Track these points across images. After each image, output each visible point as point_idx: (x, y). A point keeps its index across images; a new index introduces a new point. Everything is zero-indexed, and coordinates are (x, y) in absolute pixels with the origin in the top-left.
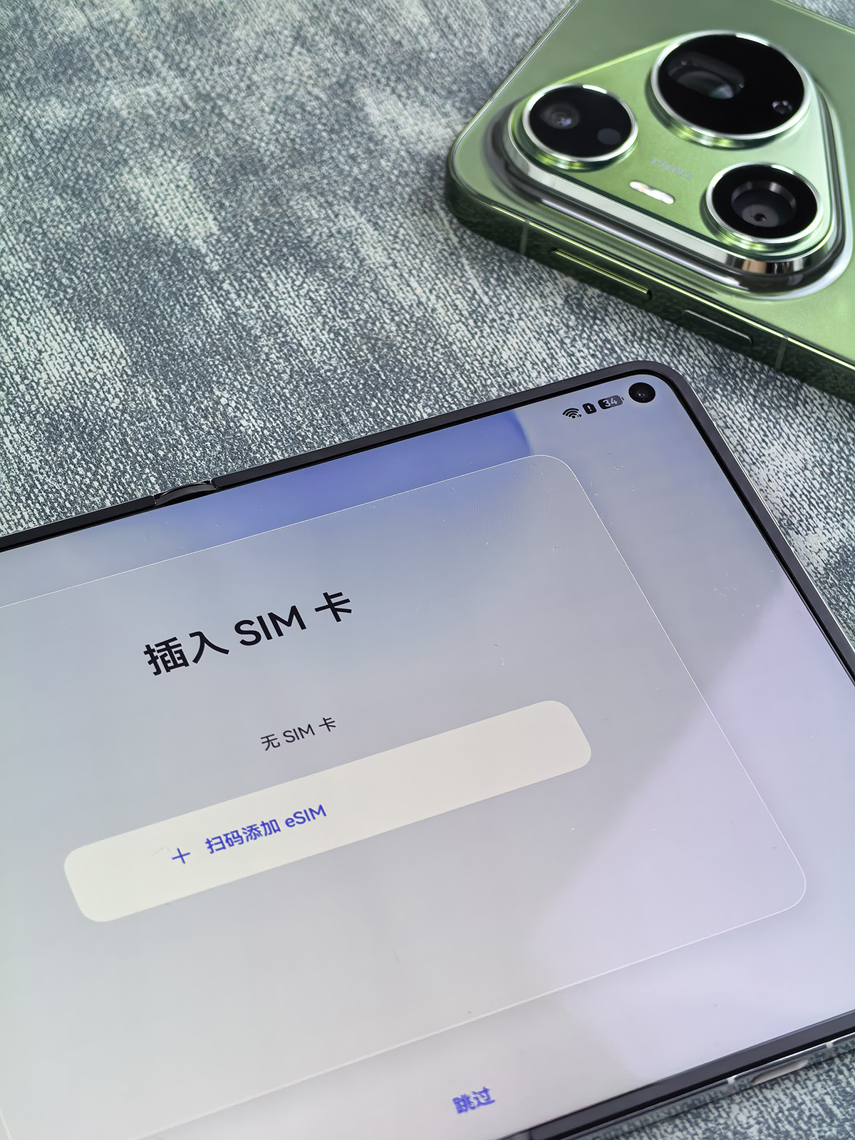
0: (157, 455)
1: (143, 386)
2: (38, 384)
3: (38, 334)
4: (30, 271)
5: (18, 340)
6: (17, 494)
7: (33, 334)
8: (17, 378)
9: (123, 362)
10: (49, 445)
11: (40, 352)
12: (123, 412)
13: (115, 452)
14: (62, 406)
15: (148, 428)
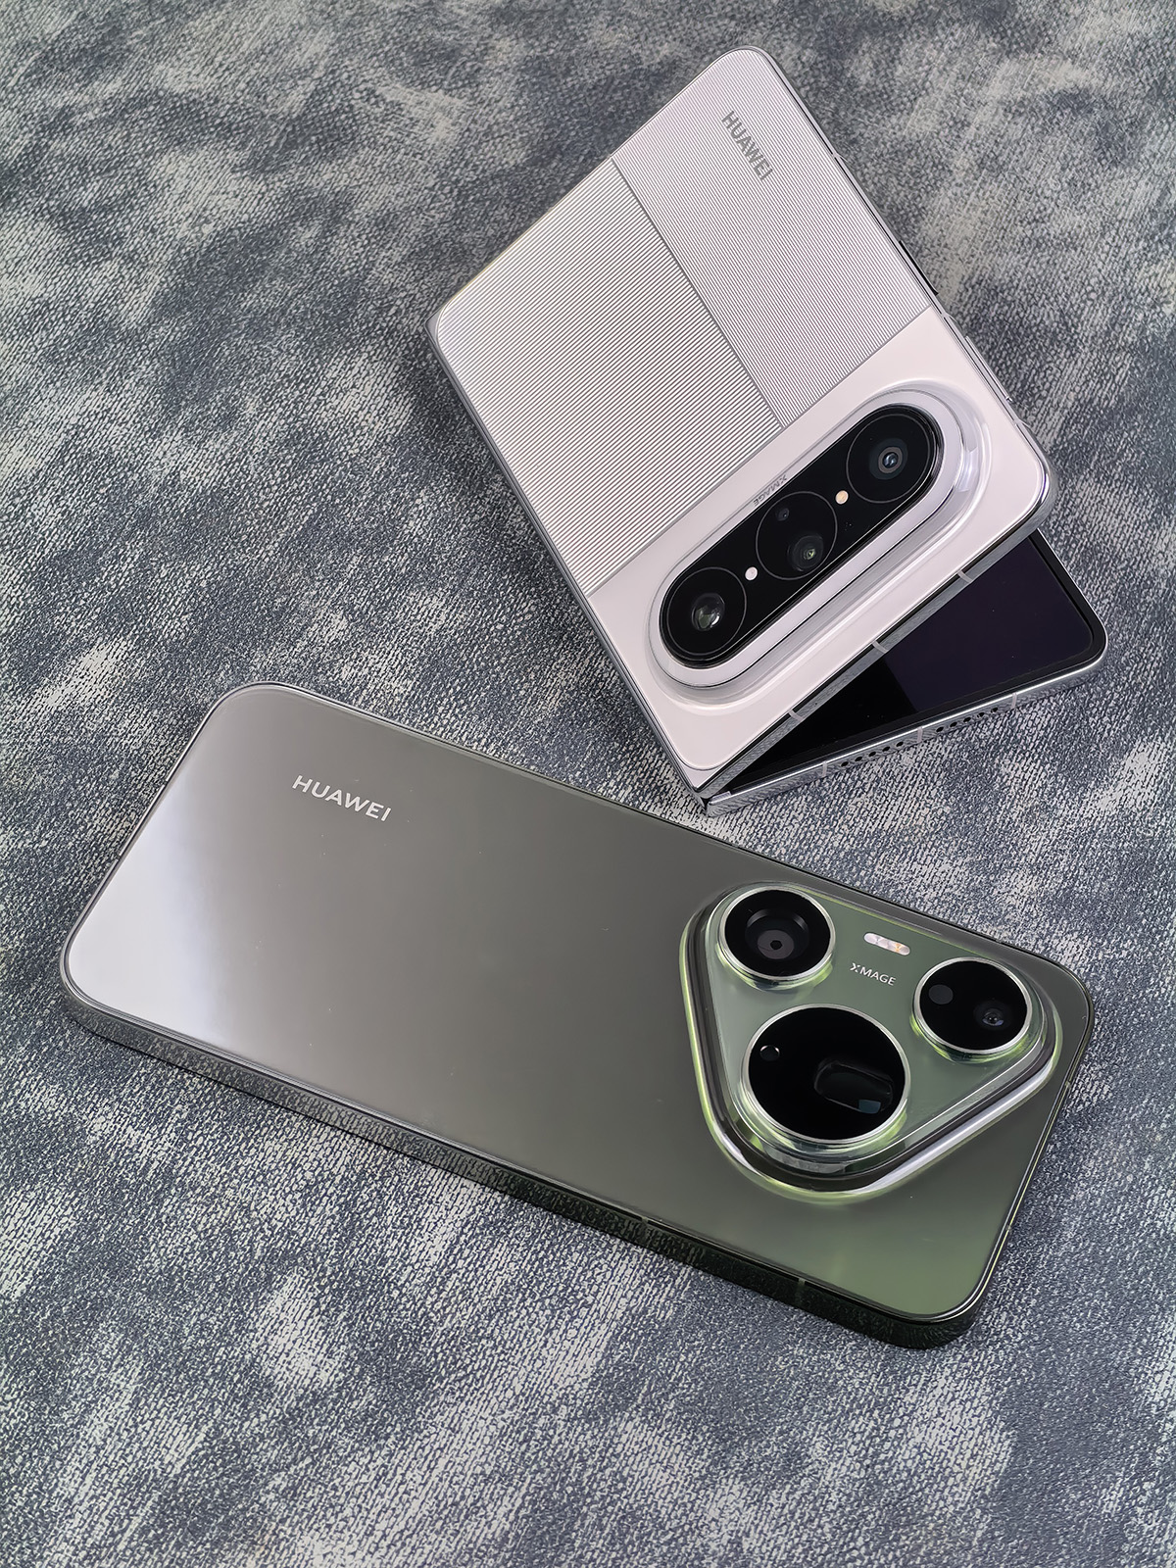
0: (333, 500)
1: (384, 454)
2: (325, 404)
3: (368, 374)
4: (417, 332)
5: (351, 369)
6: (224, 458)
7: (365, 373)
8: (319, 391)
9: (394, 430)
10: (281, 445)
11: (354, 386)
12: (350, 460)
13: (312, 479)
14: (321, 428)
15: (350, 481)
